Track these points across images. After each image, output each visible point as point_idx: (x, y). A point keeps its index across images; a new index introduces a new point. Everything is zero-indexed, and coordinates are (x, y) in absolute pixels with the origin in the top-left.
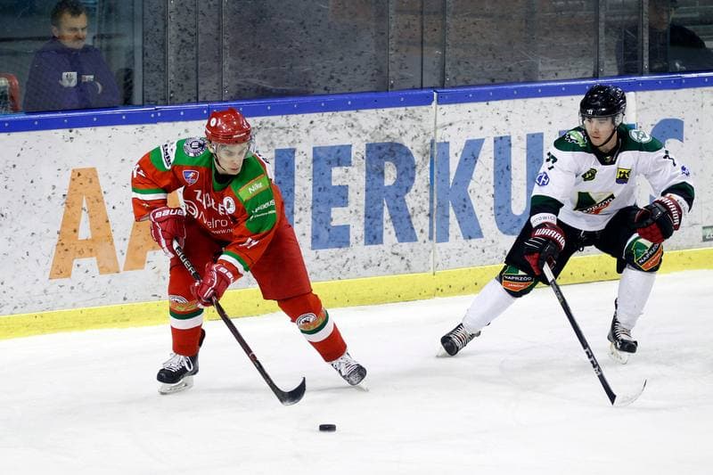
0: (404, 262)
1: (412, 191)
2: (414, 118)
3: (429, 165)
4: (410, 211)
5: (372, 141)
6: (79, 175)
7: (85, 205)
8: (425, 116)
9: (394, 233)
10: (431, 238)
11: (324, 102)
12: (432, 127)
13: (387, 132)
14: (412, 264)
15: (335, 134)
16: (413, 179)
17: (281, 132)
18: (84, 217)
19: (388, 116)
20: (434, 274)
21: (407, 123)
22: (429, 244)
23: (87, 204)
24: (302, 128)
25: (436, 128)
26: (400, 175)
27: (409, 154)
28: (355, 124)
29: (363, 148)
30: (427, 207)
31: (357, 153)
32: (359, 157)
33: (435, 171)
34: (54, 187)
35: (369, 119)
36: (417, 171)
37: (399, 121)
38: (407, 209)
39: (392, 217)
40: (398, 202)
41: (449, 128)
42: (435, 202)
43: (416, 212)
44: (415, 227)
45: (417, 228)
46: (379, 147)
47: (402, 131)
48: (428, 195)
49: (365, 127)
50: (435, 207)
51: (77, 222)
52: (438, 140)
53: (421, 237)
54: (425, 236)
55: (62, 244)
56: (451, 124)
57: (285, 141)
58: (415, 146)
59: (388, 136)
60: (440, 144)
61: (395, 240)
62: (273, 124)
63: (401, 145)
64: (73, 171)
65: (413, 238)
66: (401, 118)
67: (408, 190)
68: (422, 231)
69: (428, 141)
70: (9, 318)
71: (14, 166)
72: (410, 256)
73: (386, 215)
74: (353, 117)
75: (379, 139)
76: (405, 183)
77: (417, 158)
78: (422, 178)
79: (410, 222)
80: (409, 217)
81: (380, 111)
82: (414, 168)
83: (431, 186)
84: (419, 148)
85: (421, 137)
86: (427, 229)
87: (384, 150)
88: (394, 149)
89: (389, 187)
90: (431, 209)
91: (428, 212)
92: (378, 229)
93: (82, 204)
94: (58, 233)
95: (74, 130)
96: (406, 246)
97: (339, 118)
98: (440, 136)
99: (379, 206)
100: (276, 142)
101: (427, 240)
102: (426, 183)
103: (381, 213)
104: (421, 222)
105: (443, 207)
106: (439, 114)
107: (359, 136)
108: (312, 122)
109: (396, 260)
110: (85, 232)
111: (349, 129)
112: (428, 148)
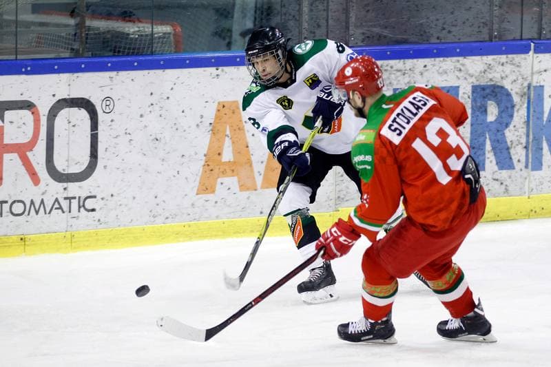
0: (503, 187)
1: (511, 127)
2: (513, 64)
3: (526, 105)
4: (509, 144)
5: (477, 83)
6: (224, 106)
7: (228, 133)
8: (523, 63)
9: (494, 162)
10: (526, 167)
11: (437, 49)
12: (530, 72)
13: (490, 76)
14: (510, 188)
15: (445, 77)
16: (511, 116)
17: (399, 73)
18: (228, 142)
19: (491, 62)
20: (529, 198)
21: (508, 68)
22: (525, 173)
23: (230, 132)
24: (417, 71)
25: (532, 73)
26: (501, 113)
27: (509, 95)
28: (462, 68)
29: (469, 89)
30: (524, 140)
31: (464, 93)
32: (466, 96)
33: (532, 110)
34: (202, 117)
35: (475, 64)
36: (515, 109)
37: (500, 67)
38: (506, 142)
39: (494, 149)
40: (499, 137)
41: (544, 73)
42: (531, 137)
43: (514, 145)
44: (513, 157)
45: (515, 158)
46: (483, 88)
47: (503, 75)
48: (524, 130)
49: (471, 71)
50: (531, 140)
51: (221, 147)
52: (534, 84)
53: (518, 166)
54: (522, 165)
55: (208, 165)
56: (545, 71)
57: (402, 82)
58: (514, 89)
59: (491, 80)
60: (535, 87)
61: (496, 168)
62: (392, 67)
63: (502, 87)
64: (219, 103)
65: (511, 167)
66: (503, 64)
67: (507, 125)
68: (519, 161)
69: (526, 84)
70: (161, 227)
71: (168, 98)
72: (508, 182)
73: (488, 146)
74: (461, 62)
75: (483, 82)
76: (505, 120)
77: (516, 99)
78: (520, 115)
79: (509, 153)
80: (508, 149)
81: (485, 58)
82: (513, 106)
83: (528, 123)
84: (517, 90)
85: (520, 81)
86: (523, 159)
87: (488, 91)
88: (496, 90)
89: (491, 122)
90: (528, 142)
91: (524, 145)
92: (481, 158)
93: (225, 131)
94: (205, 155)
95: (220, 68)
96: (504, 174)
97: (448, 63)
98: (536, 81)
99: (481, 139)
100: (395, 83)
101: (523, 168)
102: (523, 120)
103: (484, 144)
104: (518, 154)
105: (538, 141)
106: (536, 62)
107: (465, 78)
108: (425, 66)
109: (497, 185)
110: (227, 155)
111: (457, 73)
112: (526, 90)
